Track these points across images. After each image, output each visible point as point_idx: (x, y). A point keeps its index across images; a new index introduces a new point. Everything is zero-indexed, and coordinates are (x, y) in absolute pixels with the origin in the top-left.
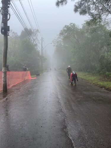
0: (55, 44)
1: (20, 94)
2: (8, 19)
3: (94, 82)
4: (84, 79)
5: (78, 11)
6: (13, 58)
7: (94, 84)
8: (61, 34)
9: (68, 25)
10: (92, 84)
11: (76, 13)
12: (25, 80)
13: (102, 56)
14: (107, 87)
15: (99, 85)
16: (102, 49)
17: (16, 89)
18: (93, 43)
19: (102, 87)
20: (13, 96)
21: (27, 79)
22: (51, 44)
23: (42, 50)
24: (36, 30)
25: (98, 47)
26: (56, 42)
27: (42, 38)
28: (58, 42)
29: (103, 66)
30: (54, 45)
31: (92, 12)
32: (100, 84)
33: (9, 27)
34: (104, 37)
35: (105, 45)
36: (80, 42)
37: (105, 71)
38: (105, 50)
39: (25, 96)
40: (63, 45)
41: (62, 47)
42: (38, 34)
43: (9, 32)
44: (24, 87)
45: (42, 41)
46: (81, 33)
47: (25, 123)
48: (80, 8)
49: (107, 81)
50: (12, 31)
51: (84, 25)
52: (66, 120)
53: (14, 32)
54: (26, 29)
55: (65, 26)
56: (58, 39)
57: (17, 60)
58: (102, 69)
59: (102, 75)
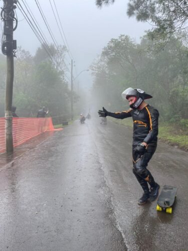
0: (94, 71)
1: (35, 155)
2: (14, 28)
5: (133, 13)
6: (23, 94)
8: (105, 53)
11: (131, 18)
12: (44, 133)
13: (174, 91)
14: (183, 144)
15: (169, 141)
16: (175, 79)
17: (28, 148)
18: (158, 69)
19: (173, 145)
20: (22, 159)
21: (46, 132)
22: (88, 70)
23: (72, 81)
24: (62, 47)
25: (168, 76)
26: (96, 68)
27: (72, 61)
28: (99, 68)
29: (176, 109)
30: (93, 73)
31: (157, 15)
34: (177, 60)
35: (180, 73)
36: (136, 68)
37: (178, 117)
38: (180, 82)
39: (43, 160)
40: (107, 72)
41: (106, 76)
42: (65, 55)
43: (15, 50)
44: (43, 143)
45: (72, 66)
46: (138, 52)
47: (43, 204)
48: (137, 9)
49: (182, 135)
50: (20, 48)
51: (143, 39)
52: (112, 199)
53: (23, 51)
54: (45, 46)
55: (112, 40)
56: (99, 63)
57: (29, 98)
58: (175, 114)
59: (174, 124)
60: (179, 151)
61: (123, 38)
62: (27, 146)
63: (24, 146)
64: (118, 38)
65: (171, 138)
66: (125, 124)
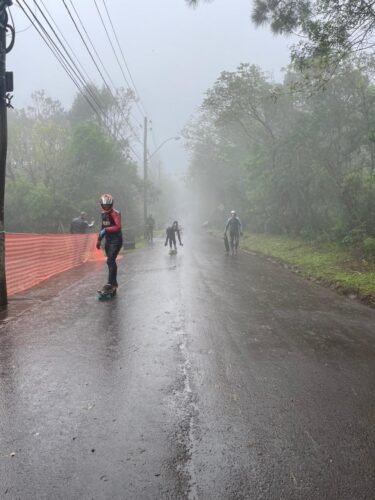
0: (189, 140)
1: (48, 314)
3: (318, 275)
4: (288, 263)
5: (265, 18)
6: (44, 187)
7: (319, 279)
8: (210, 103)
9: (230, 71)
10: (313, 279)
11: (260, 27)
12: (83, 265)
13: (351, 180)
14: (367, 290)
15: (338, 283)
16: (353, 155)
17: (41, 297)
18: (321, 134)
19: (346, 293)
20: (20, 322)
22: (178, 138)
23: (146, 161)
24: (126, 91)
25: (340, 148)
26: (194, 133)
27: (146, 119)
28: (200, 134)
29: (355, 218)
30: (187, 145)
31: (314, 20)
32: (340, 281)
33: (10, 75)
34: (359, 115)
35: (365, 142)
36: (274, 132)
37: (360, 233)
38: (364, 159)
39: (63, 324)
40: (217, 142)
41: (215, 149)
42: (131, 107)
44: (73, 288)
45: (146, 129)
46: (273, 97)
47: (34, 433)
48: (273, 9)
49: (367, 270)
50: (43, 94)
51: (289, 73)
53: (49, 101)
54: (90, 90)
55: (224, 74)
56: (200, 123)
57: (57, 194)
58: (352, 226)
59: (350, 248)
60: (357, 305)
61: (247, 69)
62: (39, 292)
63: (32, 294)
64: (236, 70)
65: (343, 279)
66: (252, 248)
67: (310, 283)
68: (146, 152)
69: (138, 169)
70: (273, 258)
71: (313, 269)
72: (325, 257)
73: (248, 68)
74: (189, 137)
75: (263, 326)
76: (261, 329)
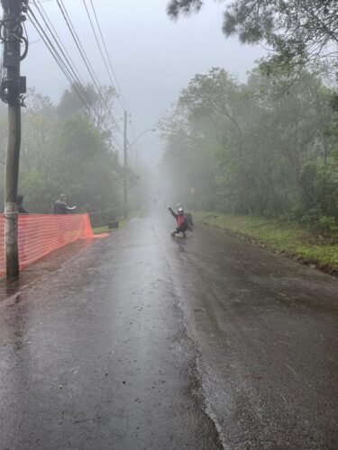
0: (164, 132)
1: (58, 283)
2: (22, 54)
3: (282, 248)
4: (255, 239)
5: (234, 30)
6: (37, 173)
7: (283, 252)
8: (184, 100)
9: (203, 74)
10: (278, 252)
11: (230, 37)
13: (308, 167)
14: (324, 261)
15: (300, 255)
16: (309, 146)
17: (46, 269)
18: (280, 127)
19: (306, 263)
20: (36, 289)
21: (78, 240)
22: (154, 130)
23: (126, 150)
24: (108, 89)
25: (297, 140)
26: (168, 126)
27: (126, 113)
28: (174, 126)
29: (311, 199)
30: (162, 135)
31: (277, 33)
32: (302, 253)
34: (313, 111)
35: (318, 135)
36: (240, 126)
37: (316, 212)
38: (318, 150)
39: (73, 290)
40: (189, 133)
41: (187, 140)
42: (113, 102)
43: (24, 95)
44: (72, 261)
45: (126, 122)
46: (243, 98)
47: (73, 371)
48: (241, 22)
49: (323, 244)
50: (33, 91)
51: (252, 75)
52: (198, 362)
53: (39, 96)
54: (77, 87)
55: (197, 76)
56: (173, 116)
57: (49, 179)
58: (310, 207)
59: (308, 226)
60: (318, 273)
61: (217, 73)
62: (43, 265)
63: (38, 266)
64: (208, 73)
65: (303, 251)
66: (222, 226)
67: (276, 255)
68: (126, 141)
69: (120, 157)
70: (241, 234)
71: (277, 243)
72: (287, 233)
73: (218, 71)
74: (163, 129)
75: (242, 290)
76: (241, 293)
